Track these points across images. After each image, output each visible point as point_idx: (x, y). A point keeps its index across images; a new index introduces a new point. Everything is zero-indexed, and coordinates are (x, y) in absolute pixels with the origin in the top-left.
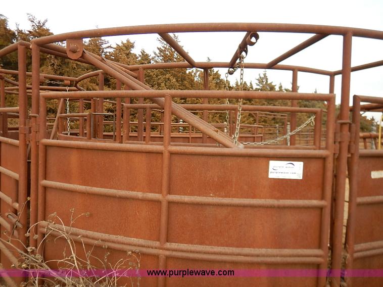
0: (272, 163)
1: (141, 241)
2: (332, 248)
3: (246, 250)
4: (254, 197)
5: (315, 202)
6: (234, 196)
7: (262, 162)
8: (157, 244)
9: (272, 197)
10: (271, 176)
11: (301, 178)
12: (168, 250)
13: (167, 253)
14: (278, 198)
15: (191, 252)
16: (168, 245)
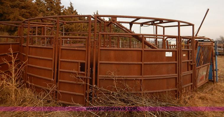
0: (166, 53)
1: (137, 76)
2: (179, 74)
3: (162, 75)
4: (163, 61)
5: (175, 62)
6: (159, 61)
7: (164, 52)
8: (141, 76)
9: (166, 61)
10: (166, 56)
11: (172, 56)
12: (144, 77)
13: (144, 78)
14: (168, 61)
15: (150, 77)
16: (144, 76)
